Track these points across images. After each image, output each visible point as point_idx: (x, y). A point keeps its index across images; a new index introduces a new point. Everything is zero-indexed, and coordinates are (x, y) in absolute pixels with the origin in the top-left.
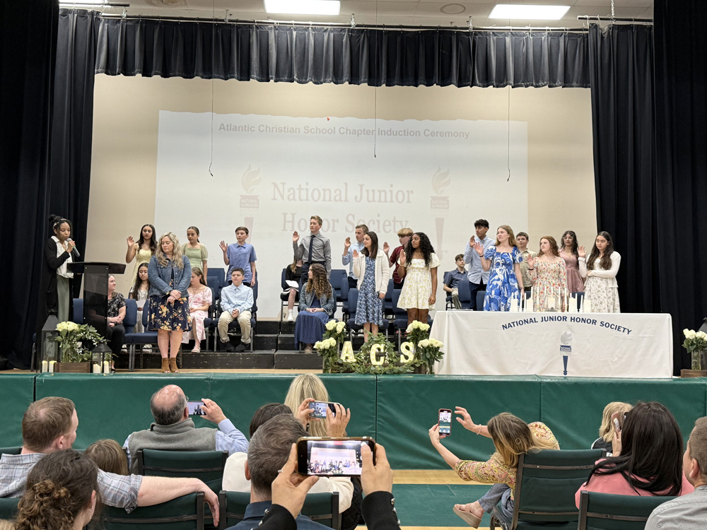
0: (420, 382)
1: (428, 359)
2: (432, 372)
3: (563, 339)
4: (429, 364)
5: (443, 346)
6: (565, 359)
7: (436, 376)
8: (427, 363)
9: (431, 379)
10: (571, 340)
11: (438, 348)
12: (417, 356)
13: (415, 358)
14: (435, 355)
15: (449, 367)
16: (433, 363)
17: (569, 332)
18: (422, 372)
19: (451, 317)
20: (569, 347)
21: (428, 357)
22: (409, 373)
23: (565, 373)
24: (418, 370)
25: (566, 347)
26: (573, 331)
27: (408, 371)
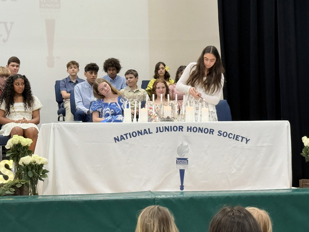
0: (21, 205)
1: (31, 179)
2: (35, 193)
3: (179, 151)
4: (32, 184)
5: (47, 163)
6: (182, 172)
7: (40, 197)
8: (30, 183)
9: (34, 200)
10: (187, 152)
11: (42, 165)
12: (18, 175)
13: (15, 178)
14: (38, 173)
15: (55, 187)
16: (36, 183)
17: (186, 144)
18: (24, 193)
19: (56, 130)
20: (186, 159)
21: (31, 175)
22: (8, 195)
23: (182, 188)
24: (18, 190)
25: (182, 160)
26: (189, 142)
27: (8, 192)
